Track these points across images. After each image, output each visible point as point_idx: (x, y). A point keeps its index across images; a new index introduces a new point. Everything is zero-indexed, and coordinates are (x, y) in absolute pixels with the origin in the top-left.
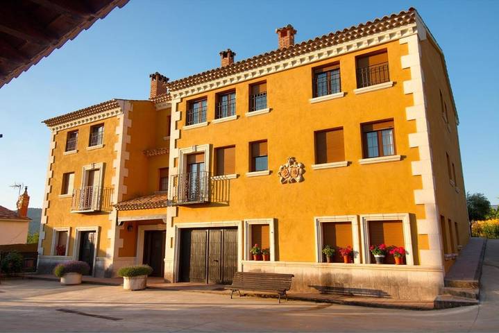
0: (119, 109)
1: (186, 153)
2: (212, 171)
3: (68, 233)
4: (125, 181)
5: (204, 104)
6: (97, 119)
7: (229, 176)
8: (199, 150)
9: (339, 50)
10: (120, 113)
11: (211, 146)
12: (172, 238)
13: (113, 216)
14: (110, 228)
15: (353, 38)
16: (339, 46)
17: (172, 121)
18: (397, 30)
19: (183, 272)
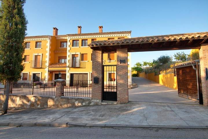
0: (48, 38)
1: (73, 54)
2: (81, 59)
3: (28, 74)
4: (50, 59)
5: (78, 42)
6: (39, 40)
7: (86, 61)
8: (76, 54)
9: (115, 36)
10: (48, 39)
11: (80, 53)
12: (68, 76)
13: (47, 69)
14: (46, 73)
15: (118, 34)
16: (115, 35)
17: (67, 44)
18: (127, 34)
19: (71, 84)
